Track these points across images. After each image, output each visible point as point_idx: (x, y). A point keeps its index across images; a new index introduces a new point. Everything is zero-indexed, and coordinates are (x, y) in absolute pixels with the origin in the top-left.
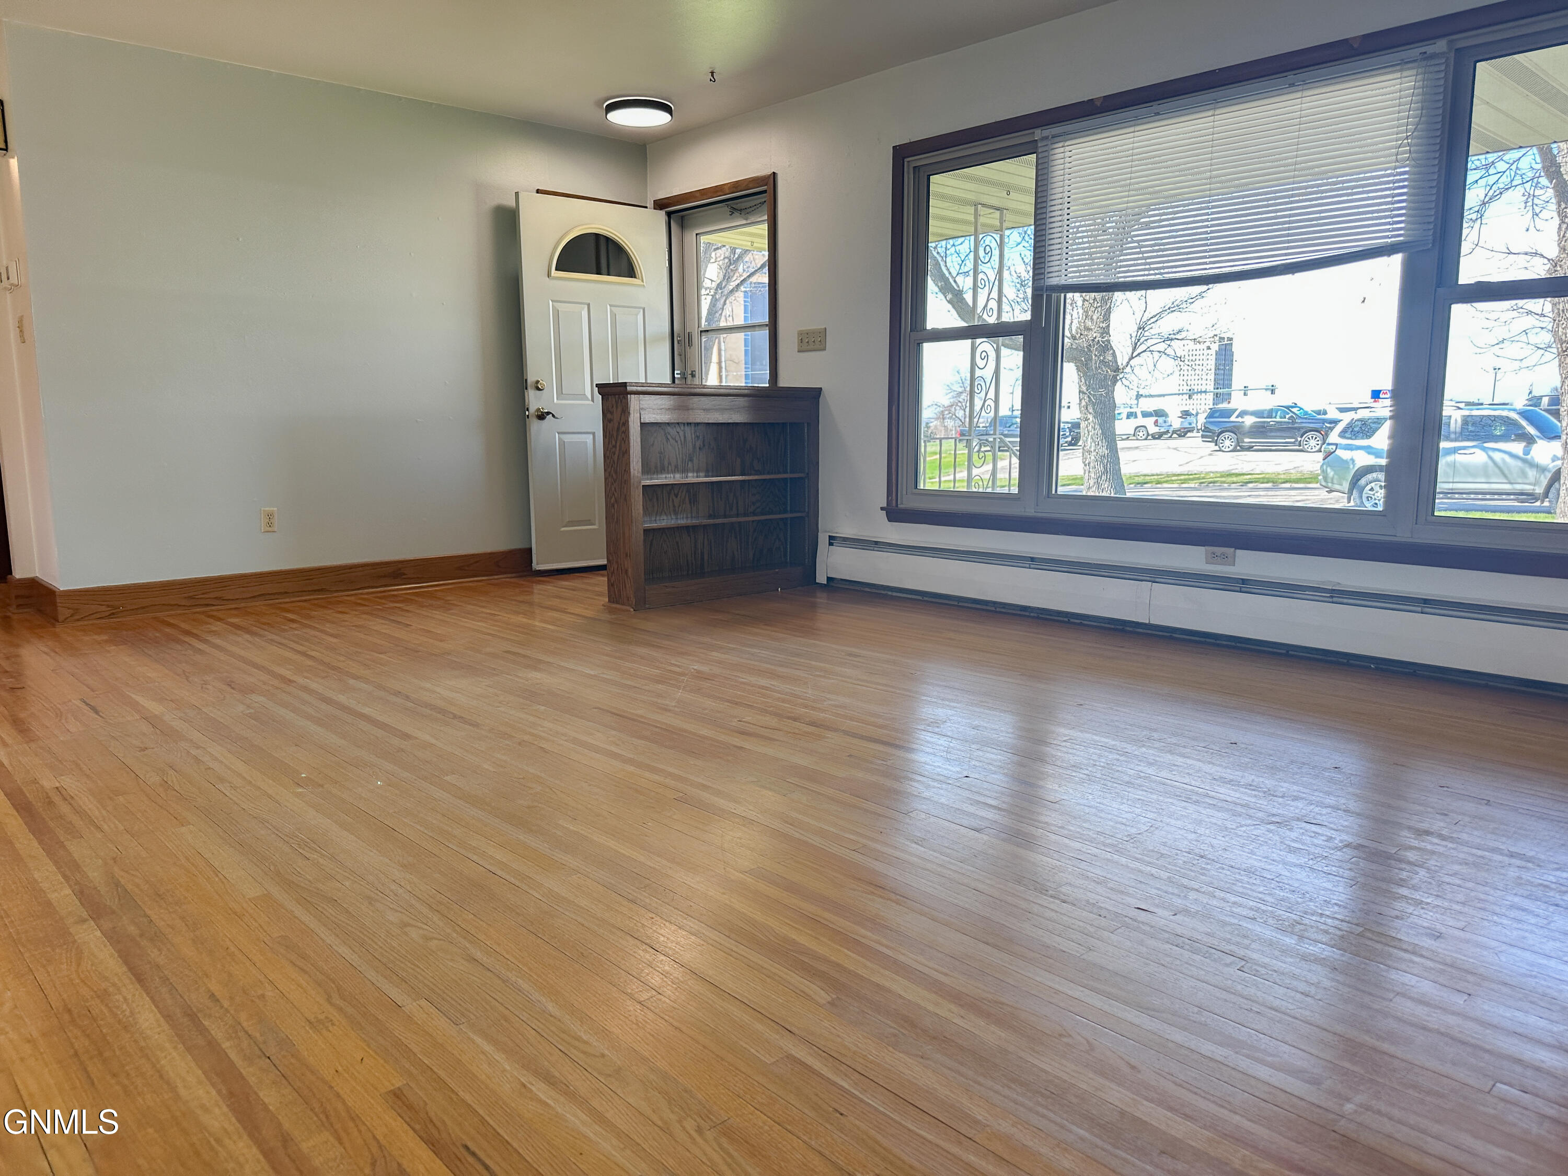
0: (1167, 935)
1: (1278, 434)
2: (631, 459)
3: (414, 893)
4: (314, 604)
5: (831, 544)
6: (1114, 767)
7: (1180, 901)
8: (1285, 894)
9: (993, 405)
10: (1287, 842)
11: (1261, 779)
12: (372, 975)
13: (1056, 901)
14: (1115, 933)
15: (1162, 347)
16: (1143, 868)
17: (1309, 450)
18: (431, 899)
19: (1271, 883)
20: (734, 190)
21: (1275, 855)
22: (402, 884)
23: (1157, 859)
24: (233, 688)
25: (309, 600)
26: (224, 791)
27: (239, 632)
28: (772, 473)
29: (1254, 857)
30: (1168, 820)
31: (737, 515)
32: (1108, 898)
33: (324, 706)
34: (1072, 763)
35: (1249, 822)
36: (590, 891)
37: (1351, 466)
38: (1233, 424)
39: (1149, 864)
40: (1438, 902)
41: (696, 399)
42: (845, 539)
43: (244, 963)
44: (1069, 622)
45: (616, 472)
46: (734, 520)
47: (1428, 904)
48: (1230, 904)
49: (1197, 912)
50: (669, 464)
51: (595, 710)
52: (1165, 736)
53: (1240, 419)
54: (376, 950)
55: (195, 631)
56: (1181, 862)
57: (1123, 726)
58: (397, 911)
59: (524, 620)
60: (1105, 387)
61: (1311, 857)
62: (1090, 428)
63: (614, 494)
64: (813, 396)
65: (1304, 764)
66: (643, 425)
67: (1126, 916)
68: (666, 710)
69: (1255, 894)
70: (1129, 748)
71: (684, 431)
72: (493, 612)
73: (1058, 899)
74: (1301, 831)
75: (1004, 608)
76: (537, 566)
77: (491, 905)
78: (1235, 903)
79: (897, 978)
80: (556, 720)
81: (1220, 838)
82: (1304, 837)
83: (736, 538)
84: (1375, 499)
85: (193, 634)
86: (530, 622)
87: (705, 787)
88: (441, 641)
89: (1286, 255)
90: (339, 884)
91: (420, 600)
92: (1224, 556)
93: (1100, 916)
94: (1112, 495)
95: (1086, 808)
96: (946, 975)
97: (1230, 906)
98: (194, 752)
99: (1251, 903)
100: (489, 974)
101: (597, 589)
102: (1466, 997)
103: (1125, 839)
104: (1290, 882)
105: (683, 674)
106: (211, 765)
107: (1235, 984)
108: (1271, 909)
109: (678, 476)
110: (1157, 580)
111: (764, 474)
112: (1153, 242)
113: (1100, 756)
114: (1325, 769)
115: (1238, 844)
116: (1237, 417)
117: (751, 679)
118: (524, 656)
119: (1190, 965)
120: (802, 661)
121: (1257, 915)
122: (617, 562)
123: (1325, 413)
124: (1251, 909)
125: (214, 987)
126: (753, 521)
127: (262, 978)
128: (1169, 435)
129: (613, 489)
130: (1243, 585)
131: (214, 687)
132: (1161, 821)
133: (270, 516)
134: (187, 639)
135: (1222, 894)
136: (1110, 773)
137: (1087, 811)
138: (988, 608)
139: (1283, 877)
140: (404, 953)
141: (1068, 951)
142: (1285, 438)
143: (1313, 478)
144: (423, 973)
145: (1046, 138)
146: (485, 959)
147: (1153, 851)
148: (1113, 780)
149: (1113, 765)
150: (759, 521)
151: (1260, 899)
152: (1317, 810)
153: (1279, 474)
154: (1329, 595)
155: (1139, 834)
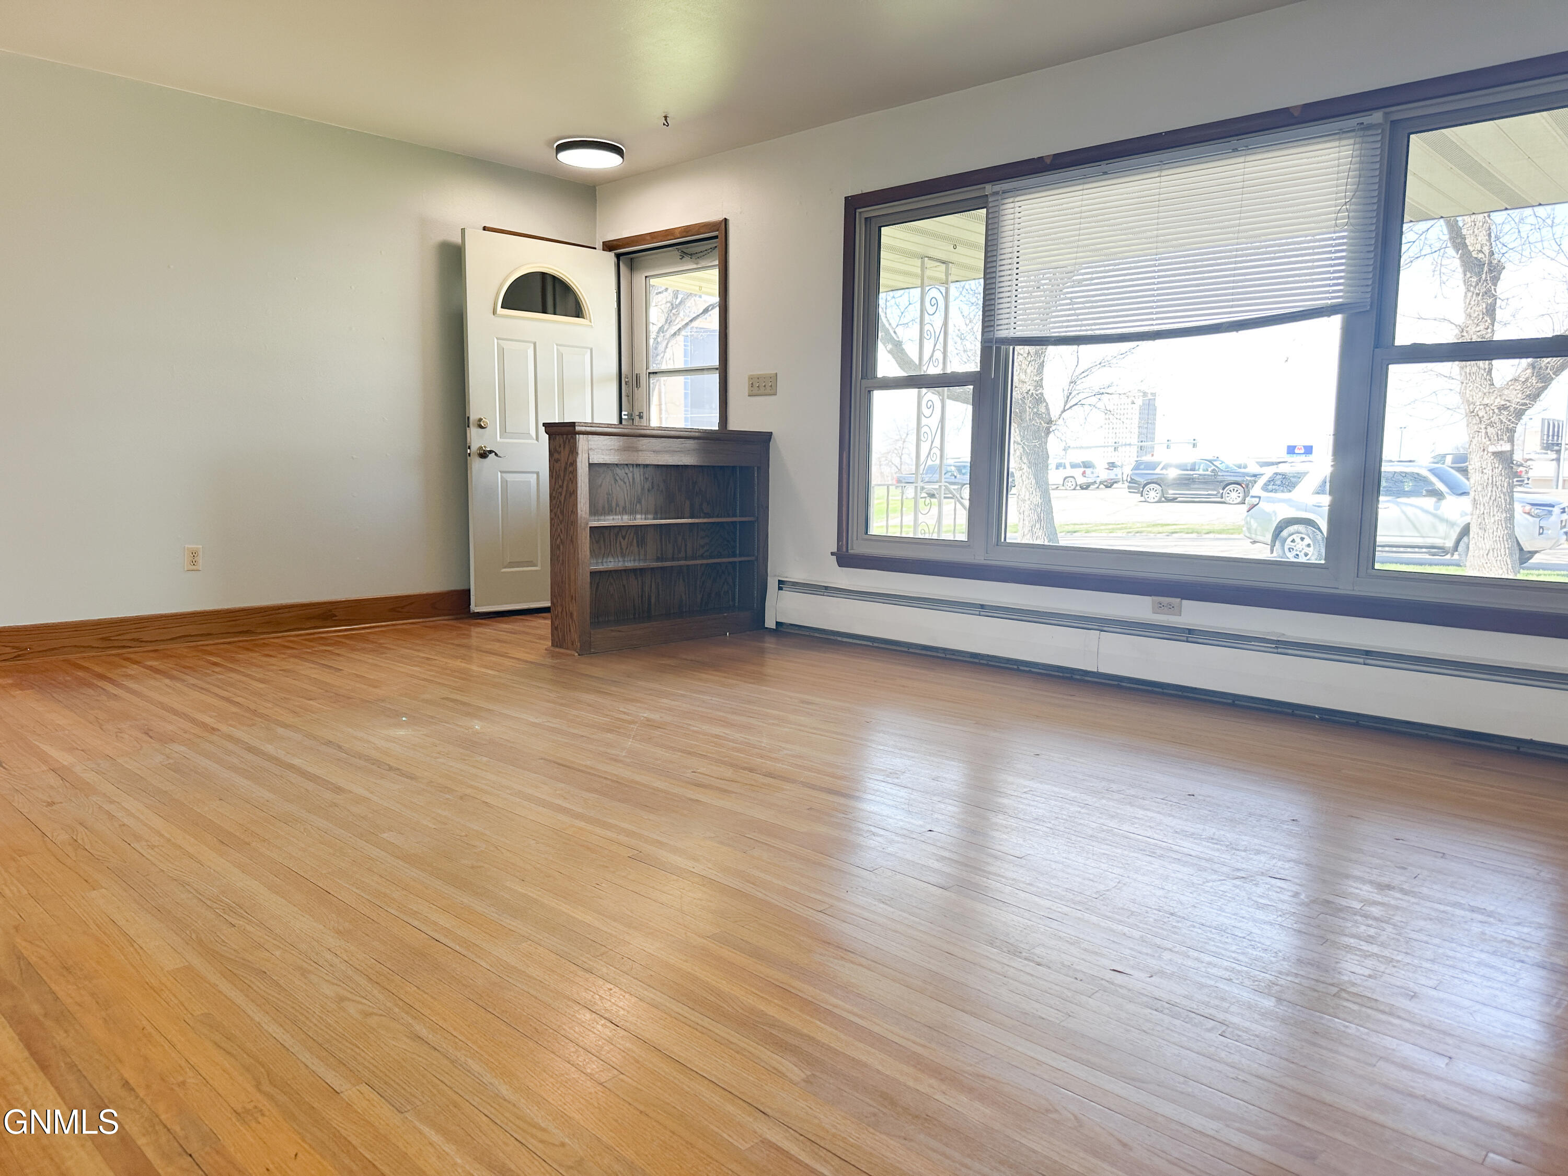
0: (1145, 999)
1: (1201, 486)
2: (579, 500)
3: (350, 962)
4: (240, 647)
5: (780, 589)
6: (1076, 820)
7: (1154, 962)
8: (1258, 953)
9: (938, 453)
10: (1254, 898)
11: (1222, 833)
12: (306, 1057)
13: (1031, 964)
14: (1093, 996)
15: (1093, 400)
16: (1115, 926)
17: (1231, 502)
18: (370, 970)
19: (1243, 942)
20: (684, 234)
21: (1244, 912)
22: (338, 953)
23: (1128, 917)
24: (151, 737)
25: (234, 642)
26: (141, 851)
27: (158, 676)
28: (721, 517)
29: (1224, 914)
30: (1135, 876)
31: (686, 559)
32: (1083, 959)
33: (250, 756)
34: (1035, 815)
35: (1215, 877)
36: (541, 959)
37: (1274, 519)
38: (1157, 476)
39: (1120, 922)
40: (1408, 959)
41: (646, 440)
42: (795, 584)
43: (162, 1046)
44: (1018, 670)
45: (562, 512)
46: (682, 563)
47: (1398, 961)
48: (1204, 964)
49: (1173, 974)
50: (617, 505)
51: (541, 761)
52: (1124, 788)
53: (1164, 472)
54: (310, 1027)
55: (109, 675)
56: (1151, 920)
57: (1080, 777)
58: (333, 984)
59: (463, 665)
60: (1040, 438)
61: (1280, 913)
62: (1024, 477)
63: (559, 535)
64: (763, 440)
65: (1262, 816)
66: (591, 465)
67: (1102, 979)
68: (616, 760)
69: (1229, 954)
70: (1090, 800)
71: (632, 472)
72: (429, 656)
73: (1033, 961)
74: (1267, 886)
75: (953, 654)
76: (475, 608)
77: (436, 976)
78: (1209, 963)
79: (873, 1050)
80: (500, 772)
81: (1188, 894)
82: (1270, 893)
83: (684, 580)
84: (1297, 551)
85: (108, 678)
86: (468, 666)
87: (661, 844)
88: (375, 687)
89: (1230, 313)
90: (268, 954)
91: (352, 643)
92: (1170, 606)
93: (1076, 979)
94: (1046, 543)
95: (1052, 863)
96: (924, 1046)
97: (1205, 967)
98: (107, 807)
99: (1226, 964)
100: (436, 1054)
101: (539, 632)
102: (1446, 1060)
103: (1095, 896)
104: (1262, 940)
105: (630, 722)
106: (126, 821)
107: (1218, 1050)
108: (1246, 969)
109: (626, 517)
110: (1105, 629)
111: (713, 517)
112: (1084, 299)
113: (1062, 808)
114: (1283, 822)
115: (1206, 900)
116: (1162, 469)
117: (704, 727)
118: (464, 704)
119: (1172, 1030)
120: (755, 708)
121: (1233, 976)
122: (562, 605)
123: (1245, 467)
124: (1226, 969)
125: (129, 1075)
126: (702, 565)
127: (183, 1063)
128: (1097, 485)
129: (559, 530)
130: (1189, 635)
131: (131, 736)
132: (1128, 877)
133: (194, 554)
134: (101, 683)
135: (1196, 954)
136: (1073, 826)
137: (1054, 867)
138: (939, 655)
139: (1255, 935)
140: (341, 1030)
141: (1048, 1018)
142: (1207, 490)
143: (1237, 530)
144: (363, 1054)
145: (997, 193)
146: (431, 1036)
147: (1123, 909)
148: (1076, 833)
149: (1075, 817)
150: (707, 564)
151: (1234, 958)
152: (1280, 864)
153: (1202, 525)
154: (1274, 646)
155: (1108, 890)
